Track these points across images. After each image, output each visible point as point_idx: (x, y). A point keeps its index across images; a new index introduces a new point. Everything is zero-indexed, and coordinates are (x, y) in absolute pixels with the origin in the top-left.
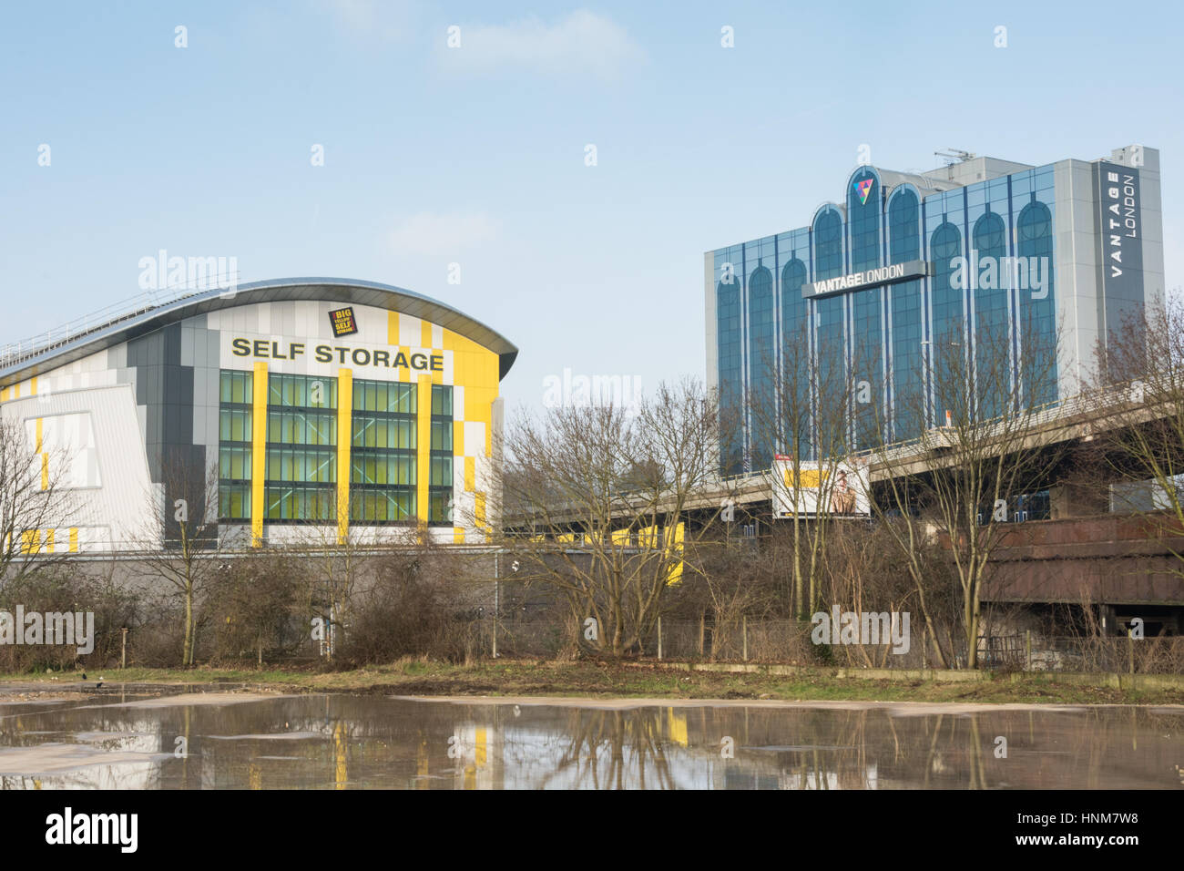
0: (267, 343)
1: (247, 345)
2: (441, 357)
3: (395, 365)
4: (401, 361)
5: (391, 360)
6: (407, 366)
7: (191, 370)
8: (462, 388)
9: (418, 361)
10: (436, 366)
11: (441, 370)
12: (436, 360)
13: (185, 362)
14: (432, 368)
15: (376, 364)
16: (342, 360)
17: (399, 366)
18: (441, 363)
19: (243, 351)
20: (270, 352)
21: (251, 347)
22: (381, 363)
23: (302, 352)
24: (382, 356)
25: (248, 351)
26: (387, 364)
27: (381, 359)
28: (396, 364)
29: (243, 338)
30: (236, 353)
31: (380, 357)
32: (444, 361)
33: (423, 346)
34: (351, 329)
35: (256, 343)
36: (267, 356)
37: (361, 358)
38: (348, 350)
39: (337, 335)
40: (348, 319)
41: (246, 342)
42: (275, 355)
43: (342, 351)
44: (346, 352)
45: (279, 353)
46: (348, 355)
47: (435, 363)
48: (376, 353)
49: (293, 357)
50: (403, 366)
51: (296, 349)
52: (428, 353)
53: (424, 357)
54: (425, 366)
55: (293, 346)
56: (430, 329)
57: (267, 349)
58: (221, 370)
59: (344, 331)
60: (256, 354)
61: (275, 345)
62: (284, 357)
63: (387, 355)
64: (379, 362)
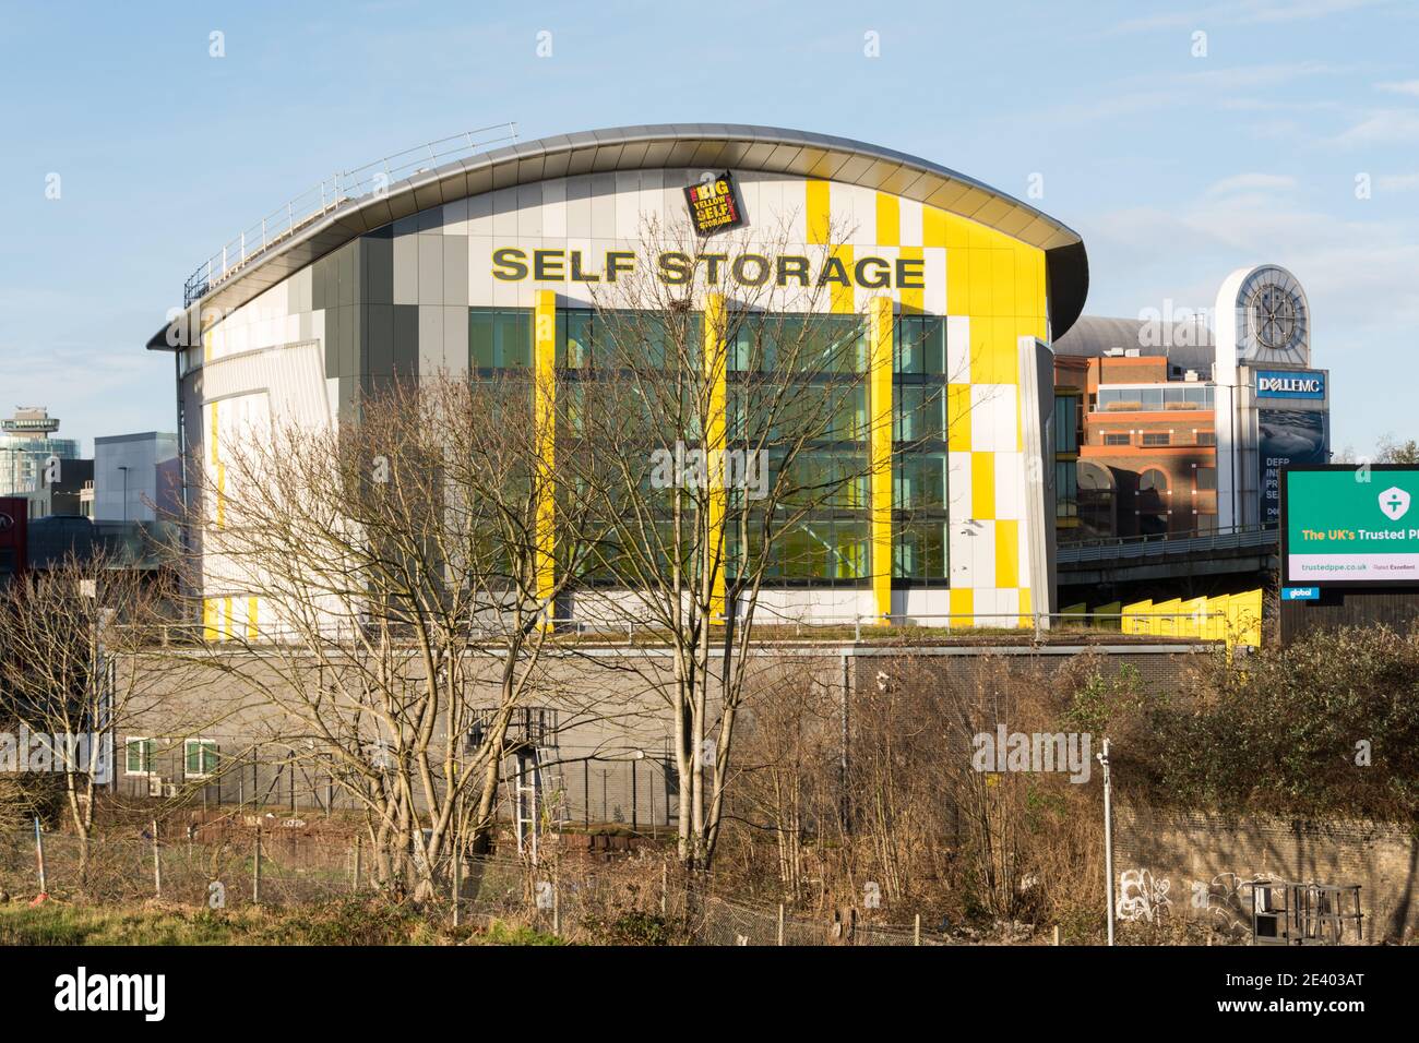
0: (561, 254)
1: (521, 260)
2: (921, 262)
3: (822, 282)
4: (834, 272)
5: (814, 272)
6: (846, 283)
7: (412, 311)
8: (966, 319)
9: (870, 272)
10: (908, 279)
11: (921, 286)
12: (908, 268)
13: (401, 297)
14: (900, 284)
15: (782, 281)
16: (712, 279)
17: (828, 283)
18: (920, 274)
19: (512, 271)
20: (567, 271)
21: (530, 263)
22: (793, 282)
23: (630, 268)
24: (795, 266)
25: (522, 271)
26: (805, 282)
27: (792, 273)
28: (824, 279)
29: (514, 247)
30: (499, 275)
31: (789, 268)
32: (925, 269)
33: (881, 242)
34: (728, 219)
35: (539, 255)
36: (561, 278)
37: (751, 270)
38: (724, 257)
39: (699, 232)
40: (722, 199)
41: (519, 254)
42: (577, 276)
43: (713, 261)
44: (720, 263)
45: (585, 269)
46: (724, 269)
47: (907, 272)
48: (782, 261)
49: (611, 277)
50: (839, 284)
51: (619, 261)
52: (891, 256)
53: (882, 263)
54: (884, 280)
55: (612, 257)
56: (896, 208)
57: (560, 266)
58: (471, 309)
59: (715, 222)
60: (539, 276)
61: (576, 257)
62: (596, 278)
63: (804, 263)
64: (788, 278)
